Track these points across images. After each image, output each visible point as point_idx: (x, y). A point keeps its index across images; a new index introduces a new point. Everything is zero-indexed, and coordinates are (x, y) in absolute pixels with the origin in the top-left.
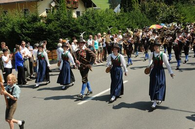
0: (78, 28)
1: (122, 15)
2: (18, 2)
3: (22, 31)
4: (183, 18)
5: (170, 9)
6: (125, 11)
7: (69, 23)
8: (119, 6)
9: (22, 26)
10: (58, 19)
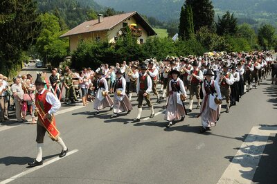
0: (142, 53)
1: (181, 43)
2: (93, 32)
3: (95, 55)
4: (231, 47)
5: (222, 39)
6: (183, 39)
7: (135, 48)
8: (177, 34)
9: (95, 51)
10: (125, 45)
